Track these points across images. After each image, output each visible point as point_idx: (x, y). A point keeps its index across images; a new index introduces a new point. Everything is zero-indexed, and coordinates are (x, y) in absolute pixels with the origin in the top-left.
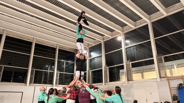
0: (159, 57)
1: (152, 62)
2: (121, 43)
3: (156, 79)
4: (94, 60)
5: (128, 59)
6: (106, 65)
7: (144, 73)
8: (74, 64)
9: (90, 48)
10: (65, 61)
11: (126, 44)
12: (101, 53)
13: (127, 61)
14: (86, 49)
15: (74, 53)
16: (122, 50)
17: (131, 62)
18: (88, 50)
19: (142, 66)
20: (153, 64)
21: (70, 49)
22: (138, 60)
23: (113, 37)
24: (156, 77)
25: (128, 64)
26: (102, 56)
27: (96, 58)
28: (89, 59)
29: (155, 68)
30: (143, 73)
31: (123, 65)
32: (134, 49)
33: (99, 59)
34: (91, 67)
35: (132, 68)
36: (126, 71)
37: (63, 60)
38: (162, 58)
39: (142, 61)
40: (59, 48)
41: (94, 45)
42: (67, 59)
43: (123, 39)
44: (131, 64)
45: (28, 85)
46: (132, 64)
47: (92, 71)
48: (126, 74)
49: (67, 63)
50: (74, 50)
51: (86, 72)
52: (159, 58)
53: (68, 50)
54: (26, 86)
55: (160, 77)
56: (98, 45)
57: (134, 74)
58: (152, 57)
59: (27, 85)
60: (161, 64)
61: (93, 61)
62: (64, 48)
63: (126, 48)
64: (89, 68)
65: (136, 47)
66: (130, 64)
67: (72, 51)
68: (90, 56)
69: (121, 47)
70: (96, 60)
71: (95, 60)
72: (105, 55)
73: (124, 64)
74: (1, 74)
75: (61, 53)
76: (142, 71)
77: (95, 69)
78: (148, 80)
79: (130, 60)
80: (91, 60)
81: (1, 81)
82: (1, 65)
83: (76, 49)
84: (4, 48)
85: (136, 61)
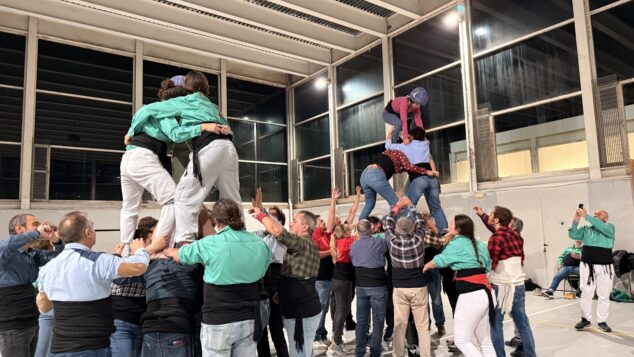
0: (606, 87)
1: (574, 108)
2: (454, 38)
3: (587, 170)
4: (354, 111)
5: (481, 101)
7: (540, 150)
8: (284, 132)
9: (338, 68)
10: (255, 122)
11: (478, 44)
12: (380, 82)
13: (479, 108)
14: (326, 74)
15: (283, 90)
16: (459, 66)
17: (494, 110)
18: (333, 75)
19: (535, 123)
20: (577, 114)
21: (269, 78)
22: (521, 104)
23: (425, 18)
24: (587, 165)
25: (480, 121)
26: (382, 95)
27: (363, 105)
28: (337, 109)
29: (584, 129)
30: (536, 149)
31: (463, 125)
32: (506, 60)
33: (373, 106)
34: (345, 141)
35: (498, 134)
36: (473, 147)
37: (246, 119)
38: (615, 89)
39: (534, 108)
40: (229, 75)
41: (353, 54)
42: (262, 111)
43: (464, 23)
44: (491, 119)
46: (496, 117)
47: (349, 154)
48: (474, 157)
49: (262, 128)
50: (284, 80)
51: (329, 158)
52: (602, 92)
53: (260, 81)
55: (603, 164)
56: (367, 52)
57: (504, 153)
58: (577, 86)
60: (609, 115)
61: (352, 120)
62: (245, 72)
63: (476, 60)
64: (340, 141)
65: (514, 53)
66: (487, 120)
67: (275, 85)
68: (341, 98)
69: (456, 54)
70: (363, 112)
71: (360, 113)
72: (395, 90)
73: (468, 122)
74: (45, 175)
75: (236, 91)
76: (533, 143)
77: (359, 146)
78: (554, 174)
79: (489, 103)
80: (344, 115)
81: (50, 198)
82: (41, 146)
83: (290, 76)
84: (39, 86)
85: (511, 107)
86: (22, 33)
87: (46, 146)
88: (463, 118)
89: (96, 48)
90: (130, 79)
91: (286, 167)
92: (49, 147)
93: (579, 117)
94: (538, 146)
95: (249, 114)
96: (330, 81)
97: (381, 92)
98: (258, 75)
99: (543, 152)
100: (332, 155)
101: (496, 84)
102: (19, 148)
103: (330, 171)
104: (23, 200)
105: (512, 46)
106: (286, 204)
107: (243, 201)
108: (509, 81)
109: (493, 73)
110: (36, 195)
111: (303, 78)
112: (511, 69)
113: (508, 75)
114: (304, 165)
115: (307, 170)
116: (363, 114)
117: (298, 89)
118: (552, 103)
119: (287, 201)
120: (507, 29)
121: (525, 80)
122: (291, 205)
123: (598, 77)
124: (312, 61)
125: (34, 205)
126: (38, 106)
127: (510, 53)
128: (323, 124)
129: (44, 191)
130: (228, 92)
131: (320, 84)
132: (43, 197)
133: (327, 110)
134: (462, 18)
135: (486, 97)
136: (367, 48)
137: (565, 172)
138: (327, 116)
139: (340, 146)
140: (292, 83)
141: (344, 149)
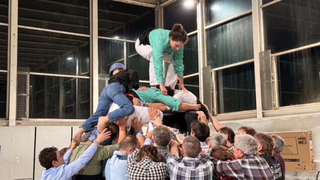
4: (222, 30)
6: (266, 49)
10: (125, 41)
12: (248, 2)
15: (153, 10)
26: (251, 14)
27: (231, 24)
28: (206, 28)
33: (241, 25)
34: (214, 58)
37: (116, 38)
45: (14, 124)
47: (217, 72)
49: (132, 47)
51: (198, 76)
54: (8, 125)
59: (10, 124)
61: (220, 37)
64: (208, 60)
67: (144, 5)
68: (209, 17)
70: (231, 32)
71: (228, 32)
72: (263, 8)
75: (107, 11)
77: (227, 64)
80: (212, 33)
95: (120, 33)
97: (248, 12)
100: (200, 74)
116: (231, 30)
117: (166, 8)
130: (99, 13)
131: (189, 3)
133: (195, 29)
138: (196, 34)
139: (208, 65)
140: (160, 4)
141: (212, 68)
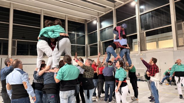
0: (179, 24)
1: (169, 30)
2: (134, 9)
3: (173, 48)
4: (105, 30)
5: (142, 27)
7: (159, 42)
8: (84, 36)
9: (100, 18)
10: (76, 33)
11: (141, 11)
12: (112, 22)
13: (141, 30)
14: (96, 19)
15: (84, 24)
16: (135, 17)
17: (146, 30)
18: (98, 20)
19: (158, 34)
21: (80, 21)
22: (154, 28)
23: (126, 3)
24: (173, 46)
25: (142, 33)
26: (113, 25)
27: (107, 28)
28: (100, 30)
29: (172, 36)
30: (158, 42)
31: (137, 34)
32: (149, 16)
33: (110, 29)
34: (102, 39)
35: (147, 37)
36: (139, 41)
37: (73, 32)
38: (181, 24)
39: (157, 29)
40: (68, 20)
41: (104, 13)
42: (78, 30)
43: (137, 5)
46: (146, 32)
47: (103, 43)
48: (139, 44)
49: (78, 35)
50: (84, 21)
51: (97, 44)
52: (177, 25)
53: (77, 21)
55: (178, 46)
56: (108, 13)
57: (148, 43)
58: (170, 23)
60: (179, 32)
61: (104, 33)
62: (73, 19)
63: (141, 15)
65: (152, 13)
66: (144, 33)
67: (81, 22)
68: (101, 26)
69: (135, 14)
72: (117, 24)
73: (138, 33)
74: (15, 48)
75: (70, 24)
76: (157, 40)
77: (106, 40)
78: (163, 49)
79: (144, 28)
80: (102, 31)
81: (17, 55)
82: (14, 40)
83: (86, 20)
84: (14, 23)
85: (151, 29)
86: (9, 7)
87: (15, 40)
88: (137, 32)
89: (30, 12)
90: (40, 21)
91: (85, 46)
92: (16, 40)
93: (171, 32)
94: (158, 41)
96: (97, 21)
97: (112, 25)
98: (77, 20)
99: (160, 42)
100: (98, 43)
101: (146, 22)
102: (8, 40)
103: (97, 47)
104: (9, 55)
105: (151, 11)
106: (84, 57)
107: (72, 56)
108: (150, 22)
109: (145, 19)
110: (13, 54)
111: (90, 20)
112: (151, 18)
113: (150, 20)
114: (90, 46)
115: (91, 47)
116: (107, 31)
117: (88, 24)
118: (163, 28)
119: (85, 56)
120: (150, 6)
121: (155, 21)
122: (86, 57)
123: (177, 20)
124: (92, 16)
125: (12, 57)
126: (13, 28)
127: (150, 13)
128: (95, 34)
129: (15, 53)
130: (68, 25)
131: (95, 22)
132: (15, 54)
133: (97, 30)
134: (137, 3)
135: (143, 26)
136: (109, 12)
137: (166, 48)
138: (97, 31)
139: (100, 40)
140: (86, 22)
141: (102, 41)
